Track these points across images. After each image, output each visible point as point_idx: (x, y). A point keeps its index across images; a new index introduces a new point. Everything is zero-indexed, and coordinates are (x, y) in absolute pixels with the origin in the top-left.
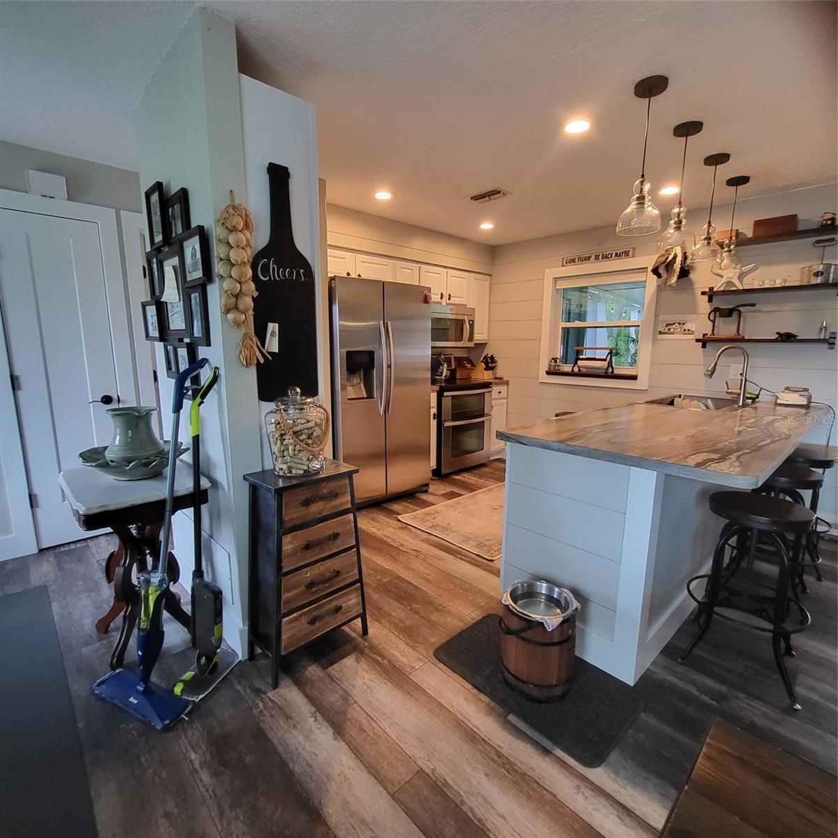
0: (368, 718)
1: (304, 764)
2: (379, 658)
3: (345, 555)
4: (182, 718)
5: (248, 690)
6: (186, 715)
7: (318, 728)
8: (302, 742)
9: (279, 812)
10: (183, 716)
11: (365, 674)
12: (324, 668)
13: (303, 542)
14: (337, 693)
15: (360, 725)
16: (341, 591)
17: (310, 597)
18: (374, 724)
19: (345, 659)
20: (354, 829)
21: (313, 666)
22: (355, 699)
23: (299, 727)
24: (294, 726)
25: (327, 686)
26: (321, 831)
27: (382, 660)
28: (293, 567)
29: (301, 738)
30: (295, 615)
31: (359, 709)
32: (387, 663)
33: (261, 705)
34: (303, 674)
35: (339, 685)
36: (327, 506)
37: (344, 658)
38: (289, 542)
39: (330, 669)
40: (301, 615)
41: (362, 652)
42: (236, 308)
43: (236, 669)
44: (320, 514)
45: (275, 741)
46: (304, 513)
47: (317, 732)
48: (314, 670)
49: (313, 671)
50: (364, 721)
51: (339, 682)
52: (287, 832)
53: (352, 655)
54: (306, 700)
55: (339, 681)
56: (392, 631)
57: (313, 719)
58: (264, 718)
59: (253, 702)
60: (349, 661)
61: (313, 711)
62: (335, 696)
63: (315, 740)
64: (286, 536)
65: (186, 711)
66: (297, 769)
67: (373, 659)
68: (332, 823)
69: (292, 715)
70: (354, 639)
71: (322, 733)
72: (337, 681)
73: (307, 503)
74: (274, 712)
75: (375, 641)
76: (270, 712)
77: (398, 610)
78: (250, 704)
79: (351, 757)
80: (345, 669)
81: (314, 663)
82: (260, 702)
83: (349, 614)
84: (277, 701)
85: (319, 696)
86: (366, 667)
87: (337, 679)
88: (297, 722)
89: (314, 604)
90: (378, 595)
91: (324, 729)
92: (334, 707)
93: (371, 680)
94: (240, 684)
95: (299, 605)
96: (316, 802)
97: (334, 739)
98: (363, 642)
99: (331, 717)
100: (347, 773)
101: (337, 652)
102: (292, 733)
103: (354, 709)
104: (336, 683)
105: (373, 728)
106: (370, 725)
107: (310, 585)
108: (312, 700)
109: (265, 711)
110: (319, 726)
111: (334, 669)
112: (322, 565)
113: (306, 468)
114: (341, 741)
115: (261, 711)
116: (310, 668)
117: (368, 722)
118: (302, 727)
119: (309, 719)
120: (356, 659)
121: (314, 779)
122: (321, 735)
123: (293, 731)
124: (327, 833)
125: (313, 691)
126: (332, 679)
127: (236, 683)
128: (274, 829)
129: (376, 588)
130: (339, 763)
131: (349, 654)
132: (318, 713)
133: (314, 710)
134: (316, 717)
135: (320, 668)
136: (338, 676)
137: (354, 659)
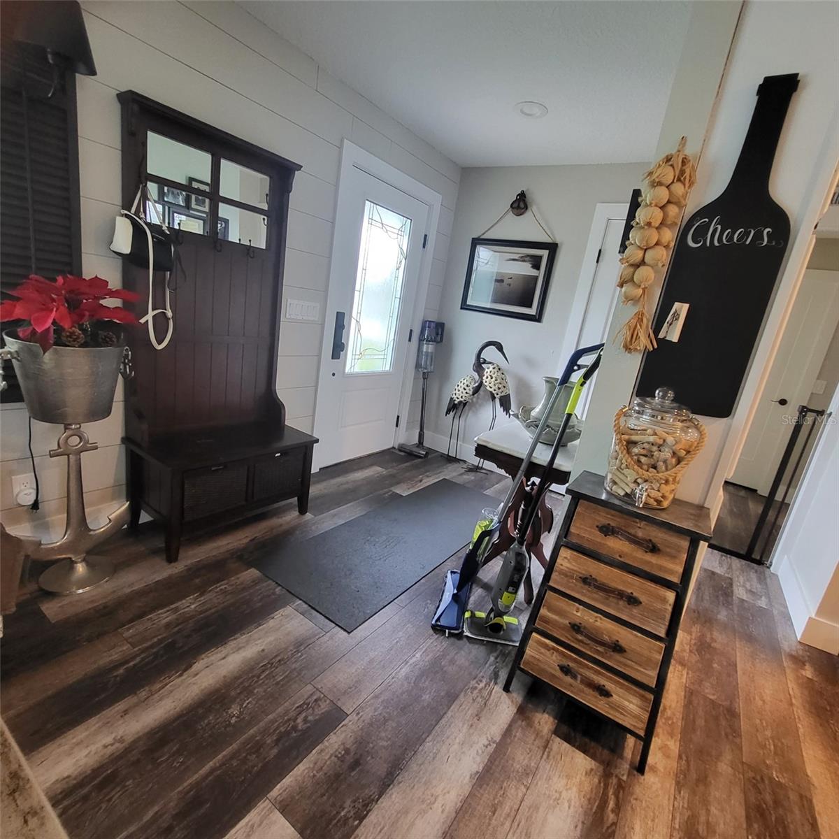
0: (513, 813)
1: (434, 751)
2: (611, 804)
3: (640, 637)
4: (445, 631)
5: (492, 668)
6: (449, 633)
7: (477, 751)
8: (457, 740)
9: (385, 744)
10: (447, 631)
11: (575, 789)
12: (556, 732)
13: (584, 573)
14: (530, 758)
15: (501, 803)
16: (599, 666)
17: (573, 642)
18: (508, 824)
19: (582, 754)
20: (380, 832)
21: (551, 719)
22: (532, 787)
23: (471, 731)
24: (472, 726)
25: (533, 744)
26: (374, 793)
27: (613, 811)
28: (563, 590)
29: (461, 737)
30: (547, 641)
31: (520, 795)
32: (610, 821)
33: (482, 685)
34: (537, 712)
35: (542, 757)
36: (635, 554)
37: (584, 753)
38: (566, 558)
39: (558, 739)
40: (554, 649)
41: (606, 775)
42: (632, 280)
43: (511, 648)
44: (620, 556)
45: (449, 714)
46: (599, 540)
47: (473, 752)
48: (546, 723)
49: (545, 721)
50: (507, 809)
51: (545, 757)
52: (369, 758)
53: (593, 762)
54: (506, 726)
55: (548, 756)
56: (678, 815)
57: (486, 743)
58: (470, 694)
59: (483, 677)
60: (582, 762)
61: (495, 739)
62: (524, 759)
63: (464, 752)
64: (567, 549)
65: (452, 631)
66: (428, 745)
67: (605, 794)
68: (382, 803)
69: (482, 719)
70: (621, 757)
71: (474, 758)
72: (546, 753)
73: (606, 530)
74: (479, 699)
75: (638, 790)
76: (478, 696)
77: (729, 816)
78: (479, 676)
79: (456, 804)
80: (568, 759)
81: (555, 718)
82: (485, 683)
83: (617, 714)
84: (492, 697)
85: (516, 739)
86: (587, 787)
87: (549, 752)
88: (476, 727)
89: (575, 654)
90: (730, 770)
91: (478, 759)
92: (510, 762)
93: (569, 801)
94: (496, 658)
95: (555, 635)
96: (400, 778)
97: (471, 775)
98: (626, 772)
99: (497, 763)
100: (436, 804)
101: (587, 740)
102: (463, 726)
103: (517, 789)
104: (543, 754)
105: (503, 824)
106: (505, 819)
107: (576, 628)
108: (508, 732)
109: (477, 691)
110: (480, 752)
111: (559, 745)
112: (601, 619)
113: (629, 491)
114: (471, 785)
115: (476, 688)
116: (546, 716)
117: (508, 815)
118: (473, 733)
119: (485, 737)
120: (592, 770)
121: (422, 766)
122: (471, 758)
123: (466, 726)
124: (373, 800)
125: (520, 730)
126: (546, 747)
127: (495, 654)
128: (371, 745)
129: (743, 763)
130: (445, 791)
131: (593, 757)
132: (495, 745)
133: (498, 739)
134: (490, 745)
135: (553, 728)
136: (552, 754)
137: (589, 768)
